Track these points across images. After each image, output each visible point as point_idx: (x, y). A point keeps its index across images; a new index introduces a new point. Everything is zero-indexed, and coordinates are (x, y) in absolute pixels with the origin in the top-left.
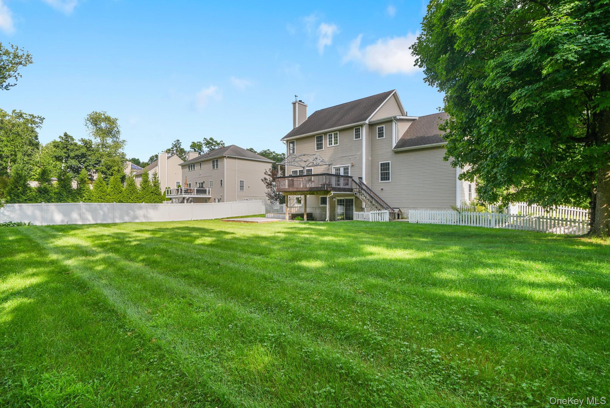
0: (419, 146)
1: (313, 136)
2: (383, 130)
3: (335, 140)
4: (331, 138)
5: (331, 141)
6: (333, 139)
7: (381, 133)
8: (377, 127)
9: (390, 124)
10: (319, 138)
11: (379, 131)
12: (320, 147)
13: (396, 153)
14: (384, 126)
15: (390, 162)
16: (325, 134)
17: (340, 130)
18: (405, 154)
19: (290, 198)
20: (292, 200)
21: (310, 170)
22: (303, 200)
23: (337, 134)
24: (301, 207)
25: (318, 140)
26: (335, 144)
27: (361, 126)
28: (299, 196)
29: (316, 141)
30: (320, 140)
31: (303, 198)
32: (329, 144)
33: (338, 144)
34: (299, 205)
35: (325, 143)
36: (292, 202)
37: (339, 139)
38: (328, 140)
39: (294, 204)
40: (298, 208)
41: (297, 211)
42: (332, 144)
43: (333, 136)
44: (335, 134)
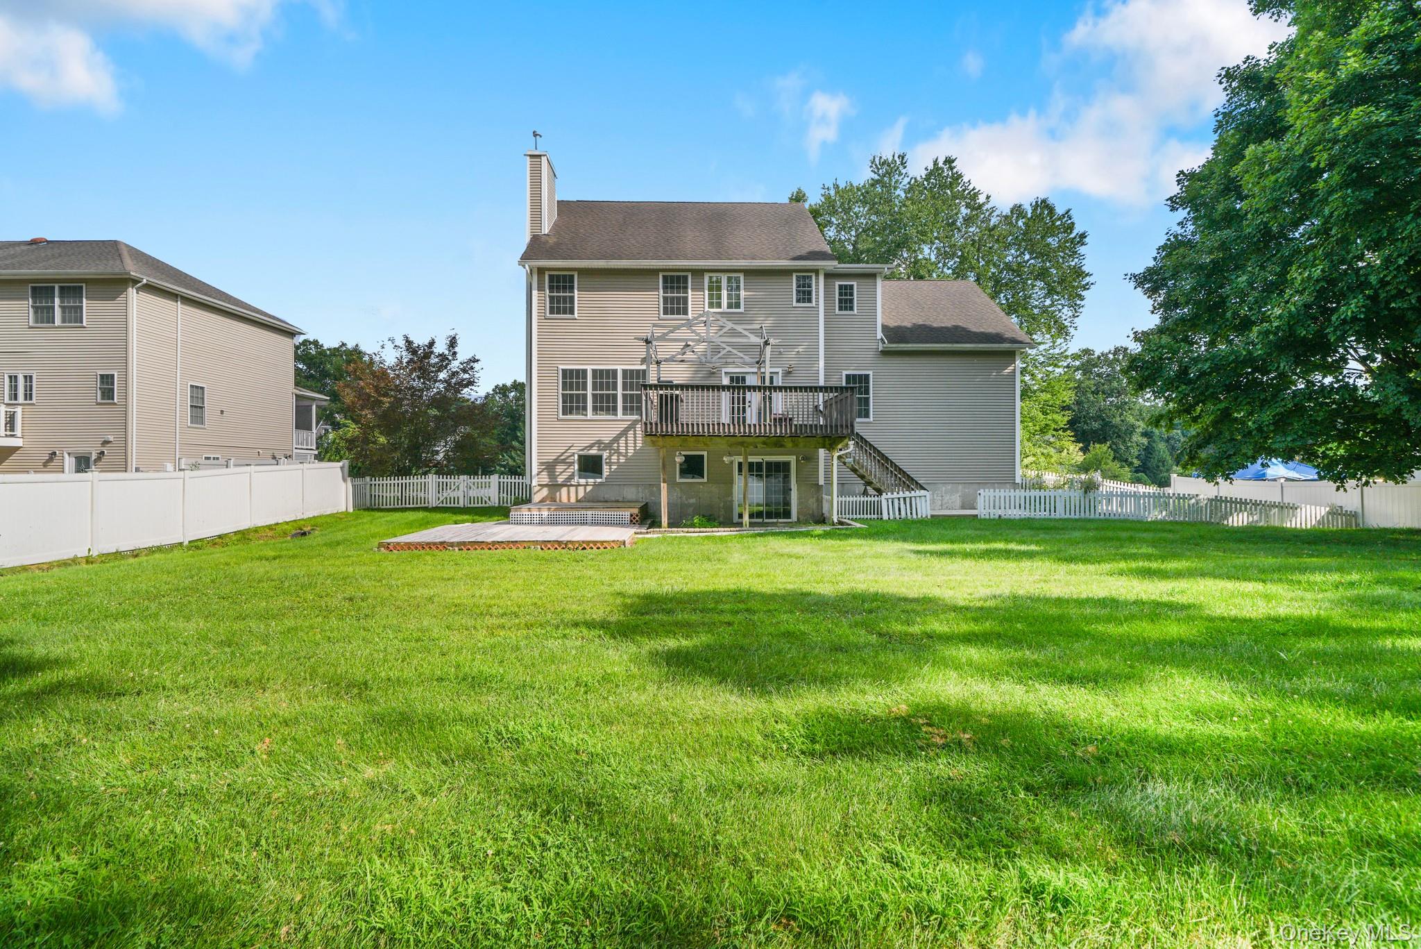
0: (950, 345)
1: (654, 272)
2: (852, 294)
3: (729, 297)
4: (719, 289)
5: (719, 297)
6: (724, 293)
7: (846, 300)
8: (837, 283)
9: (869, 281)
10: (676, 281)
11: (840, 294)
12: (676, 307)
13: (886, 353)
14: (855, 284)
15: (870, 373)
16: (698, 273)
17: (749, 273)
18: (907, 360)
19: (552, 458)
20: (563, 462)
21: (638, 371)
22: (610, 464)
23: (738, 281)
24: (601, 484)
25: (672, 288)
26: (730, 306)
27: (817, 272)
28: (594, 452)
29: (665, 288)
30: (678, 288)
31: (609, 457)
32: (711, 305)
33: (742, 310)
34: (591, 481)
35: (697, 300)
36: (559, 468)
37: (743, 293)
38: (707, 292)
39: (571, 477)
40: (589, 488)
41: (584, 497)
42: (719, 305)
43: (724, 284)
44: (729, 279)
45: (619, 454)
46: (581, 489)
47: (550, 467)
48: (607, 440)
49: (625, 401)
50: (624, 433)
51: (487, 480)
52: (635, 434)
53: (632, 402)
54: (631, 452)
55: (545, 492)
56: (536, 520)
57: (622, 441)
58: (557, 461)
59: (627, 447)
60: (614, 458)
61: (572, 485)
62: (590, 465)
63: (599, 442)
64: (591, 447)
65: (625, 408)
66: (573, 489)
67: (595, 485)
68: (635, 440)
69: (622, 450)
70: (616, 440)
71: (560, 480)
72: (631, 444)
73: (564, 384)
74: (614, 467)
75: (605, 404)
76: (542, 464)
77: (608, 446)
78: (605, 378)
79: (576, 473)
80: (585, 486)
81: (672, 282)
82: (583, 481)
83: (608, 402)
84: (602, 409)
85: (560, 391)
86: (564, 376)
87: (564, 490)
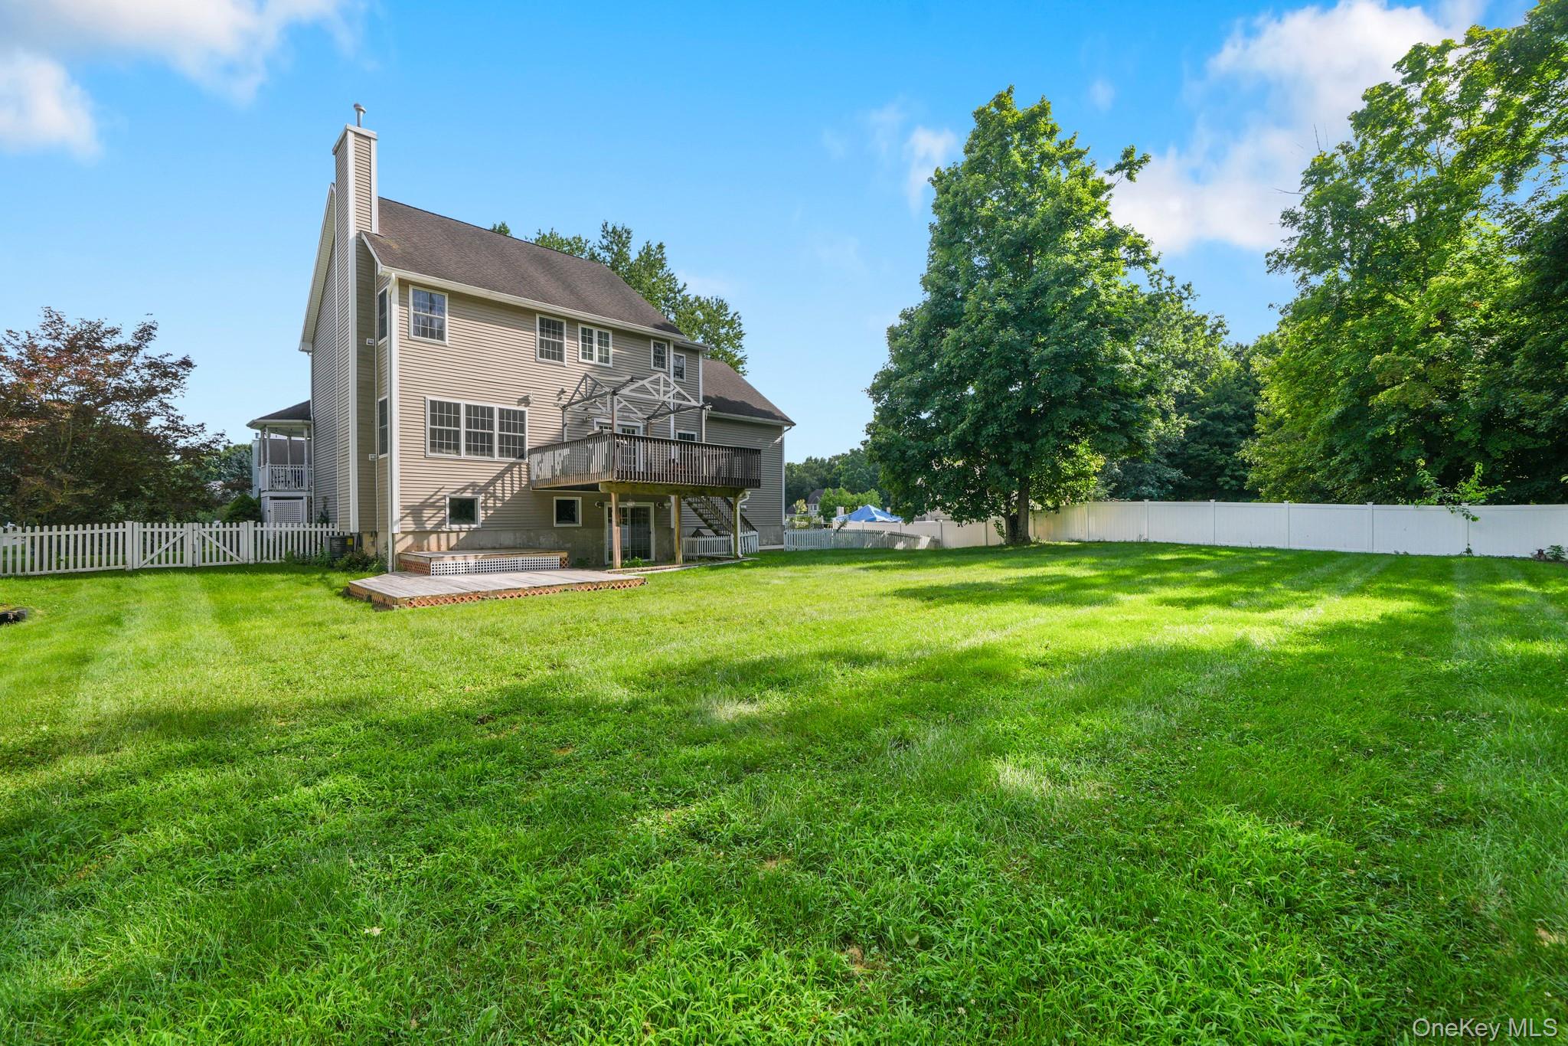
1: (530, 313)
2: (682, 364)
3: (600, 350)
4: (591, 341)
5: (591, 349)
6: (596, 346)
7: (678, 368)
10: (552, 326)
12: (551, 352)
13: (708, 419)
15: (696, 433)
16: (573, 322)
17: (617, 331)
18: (719, 425)
19: (417, 501)
20: (433, 505)
21: (515, 412)
22: (485, 508)
23: (607, 335)
24: (476, 530)
25: (548, 332)
26: (600, 360)
27: (668, 342)
28: (468, 495)
29: (542, 330)
30: (554, 333)
31: (485, 502)
32: (584, 356)
33: (610, 365)
34: (465, 526)
35: (571, 346)
36: (427, 513)
37: (612, 350)
38: (580, 343)
39: (442, 523)
40: (462, 535)
41: (457, 545)
42: (591, 357)
43: (595, 338)
44: (600, 334)
45: (496, 498)
46: (453, 537)
47: (415, 512)
48: (482, 483)
49: (501, 442)
50: (501, 476)
51: (234, 529)
52: (512, 477)
53: (508, 443)
54: (508, 496)
55: (409, 540)
56: (462, 569)
57: (499, 484)
58: (424, 505)
59: (503, 490)
60: (490, 503)
61: (443, 532)
62: (462, 510)
63: (473, 485)
64: (464, 489)
65: (501, 450)
66: (443, 536)
67: (469, 531)
68: (512, 484)
69: (499, 494)
70: (492, 482)
71: (429, 526)
72: (508, 488)
73: (433, 418)
74: (490, 512)
75: (480, 444)
76: (405, 508)
77: (484, 489)
78: (480, 416)
79: (448, 519)
80: (458, 532)
81: (548, 326)
82: (455, 527)
83: (483, 441)
84: (476, 449)
85: (429, 426)
86: (433, 409)
87: (433, 538)
